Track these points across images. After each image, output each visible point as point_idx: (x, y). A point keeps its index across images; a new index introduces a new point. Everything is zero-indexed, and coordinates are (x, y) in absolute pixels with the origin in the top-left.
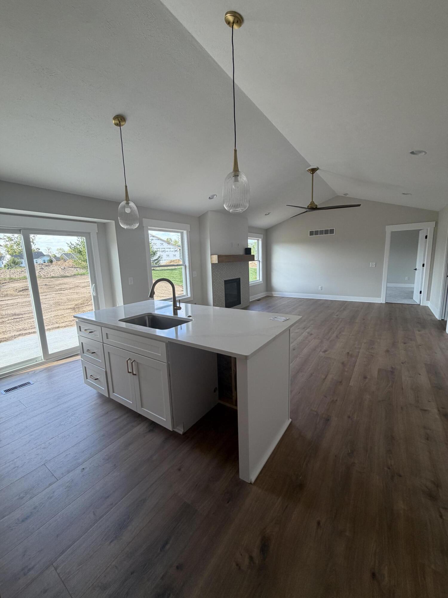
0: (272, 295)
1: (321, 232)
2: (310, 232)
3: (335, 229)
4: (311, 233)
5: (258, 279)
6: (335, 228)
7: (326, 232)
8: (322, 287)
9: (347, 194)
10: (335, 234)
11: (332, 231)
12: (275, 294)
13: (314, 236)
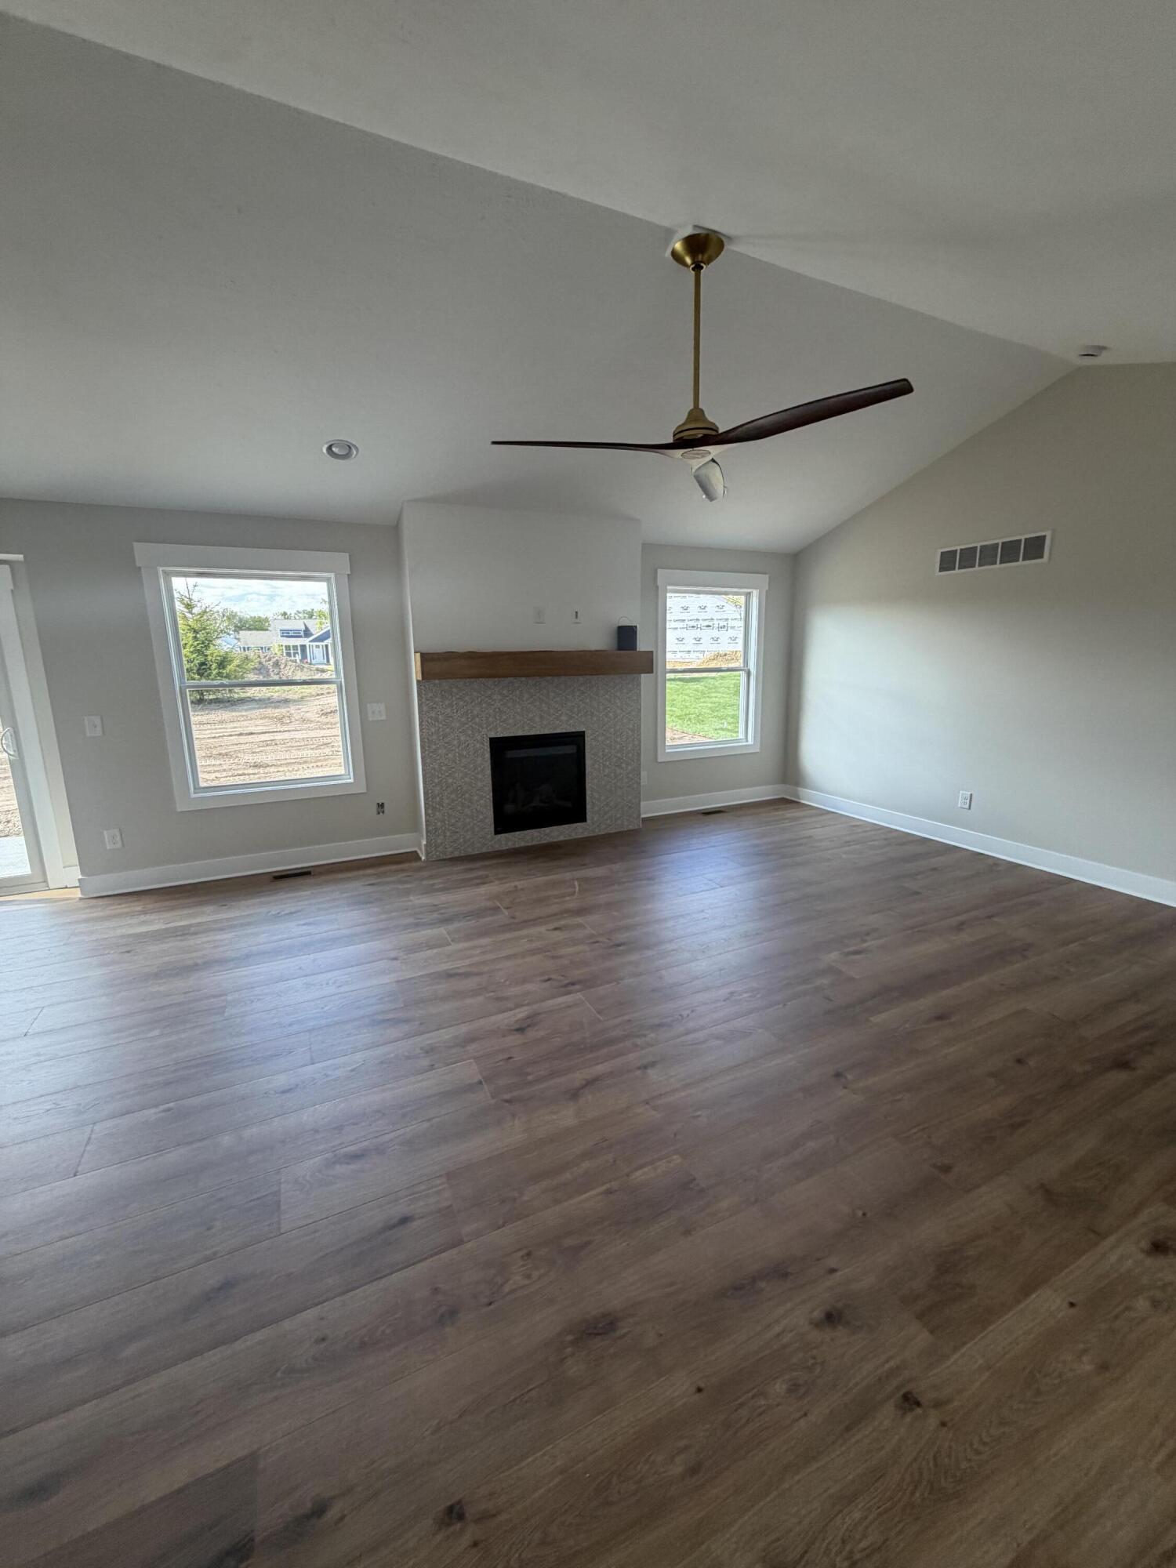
0: (799, 798)
1: (988, 555)
2: (942, 553)
3: (1048, 534)
4: (948, 561)
5: (741, 736)
6: (1054, 532)
7: (1010, 551)
8: (971, 795)
9: (1102, 348)
10: (1050, 558)
11: (1035, 548)
12: (810, 797)
13: (957, 571)
